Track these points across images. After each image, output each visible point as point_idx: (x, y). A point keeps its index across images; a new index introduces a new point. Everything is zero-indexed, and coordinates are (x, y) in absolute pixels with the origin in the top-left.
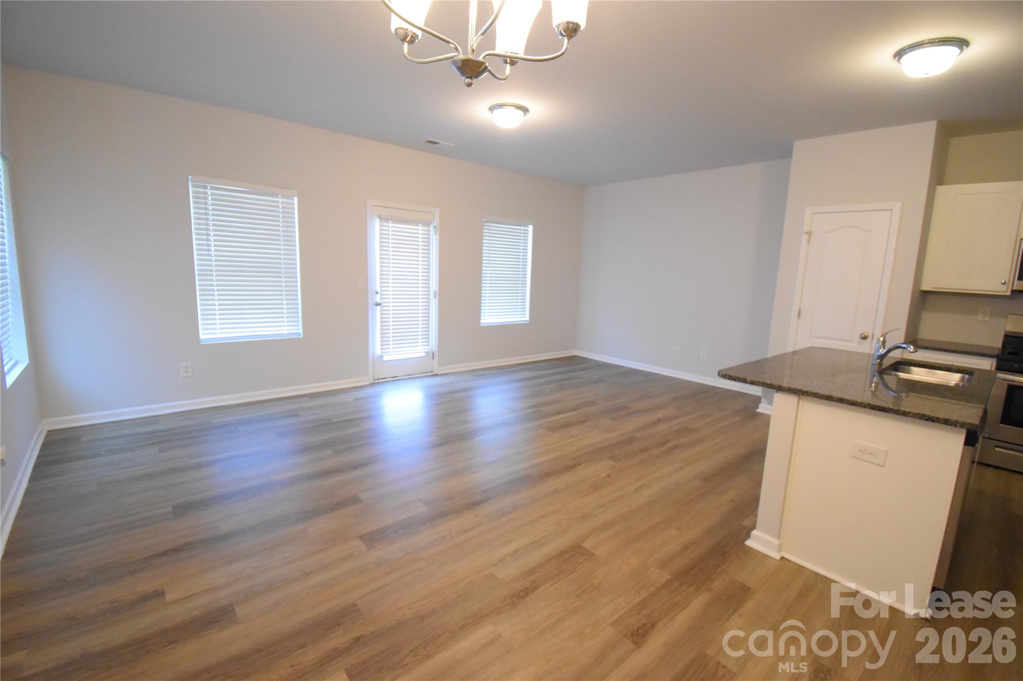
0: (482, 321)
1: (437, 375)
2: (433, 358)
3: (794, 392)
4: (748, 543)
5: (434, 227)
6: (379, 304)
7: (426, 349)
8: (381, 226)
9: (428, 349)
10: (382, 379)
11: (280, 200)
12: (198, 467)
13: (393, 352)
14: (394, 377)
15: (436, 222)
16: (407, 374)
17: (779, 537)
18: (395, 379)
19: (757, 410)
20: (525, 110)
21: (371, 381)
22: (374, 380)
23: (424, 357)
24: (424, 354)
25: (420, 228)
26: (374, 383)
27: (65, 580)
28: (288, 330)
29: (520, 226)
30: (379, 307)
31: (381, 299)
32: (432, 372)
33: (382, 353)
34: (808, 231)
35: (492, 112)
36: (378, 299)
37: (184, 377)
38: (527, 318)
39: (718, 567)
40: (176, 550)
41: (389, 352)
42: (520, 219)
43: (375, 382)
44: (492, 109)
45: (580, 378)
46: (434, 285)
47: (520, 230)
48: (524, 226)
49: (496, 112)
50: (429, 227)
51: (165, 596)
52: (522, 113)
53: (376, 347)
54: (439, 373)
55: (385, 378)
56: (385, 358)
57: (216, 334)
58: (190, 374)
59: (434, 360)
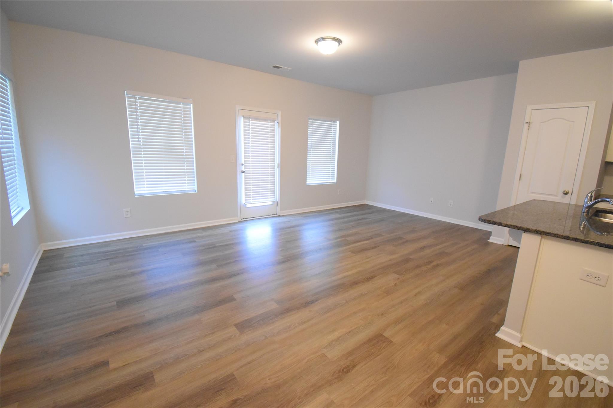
0: (307, 183)
1: (279, 216)
2: (277, 206)
3: (539, 233)
4: (498, 335)
5: (278, 122)
6: (244, 172)
7: (272, 200)
8: (244, 122)
9: (274, 200)
10: (246, 218)
11: (182, 106)
12: (133, 274)
13: (253, 202)
14: (253, 218)
15: (279, 120)
16: (259, 216)
17: (521, 333)
18: (254, 219)
19: (488, 241)
20: (339, 41)
21: (240, 220)
22: (241, 219)
23: (272, 205)
24: (271, 203)
25: (269, 124)
26: (241, 221)
27: (46, 352)
28: (188, 188)
29: (331, 121)
30: (244, 173)
31: (245, 168)
32: (277, 214)
33: (246, 202)
34: (528, 122)
35: (317, 44)
36: (243, 168)
37: (125, 217)
38: (335, 181)
39: (479, 352)
40: (117, 332)
41: (250, 202)
42: (330, 117)
43: (242, 220)
44: (317, 41)
45: (369, 218)
46: (278, 160)
47: (332, 124)
48: (334, 122)
49: (320, 43)
50: (275, 123)
51: (109, 365)
52: (337, 43)
53: (242, 199)
54: (281, 215)
55: (248, 218)
56: (248, 206)
57: (145, 190)
58: (129, 216)
59: (277, 207)
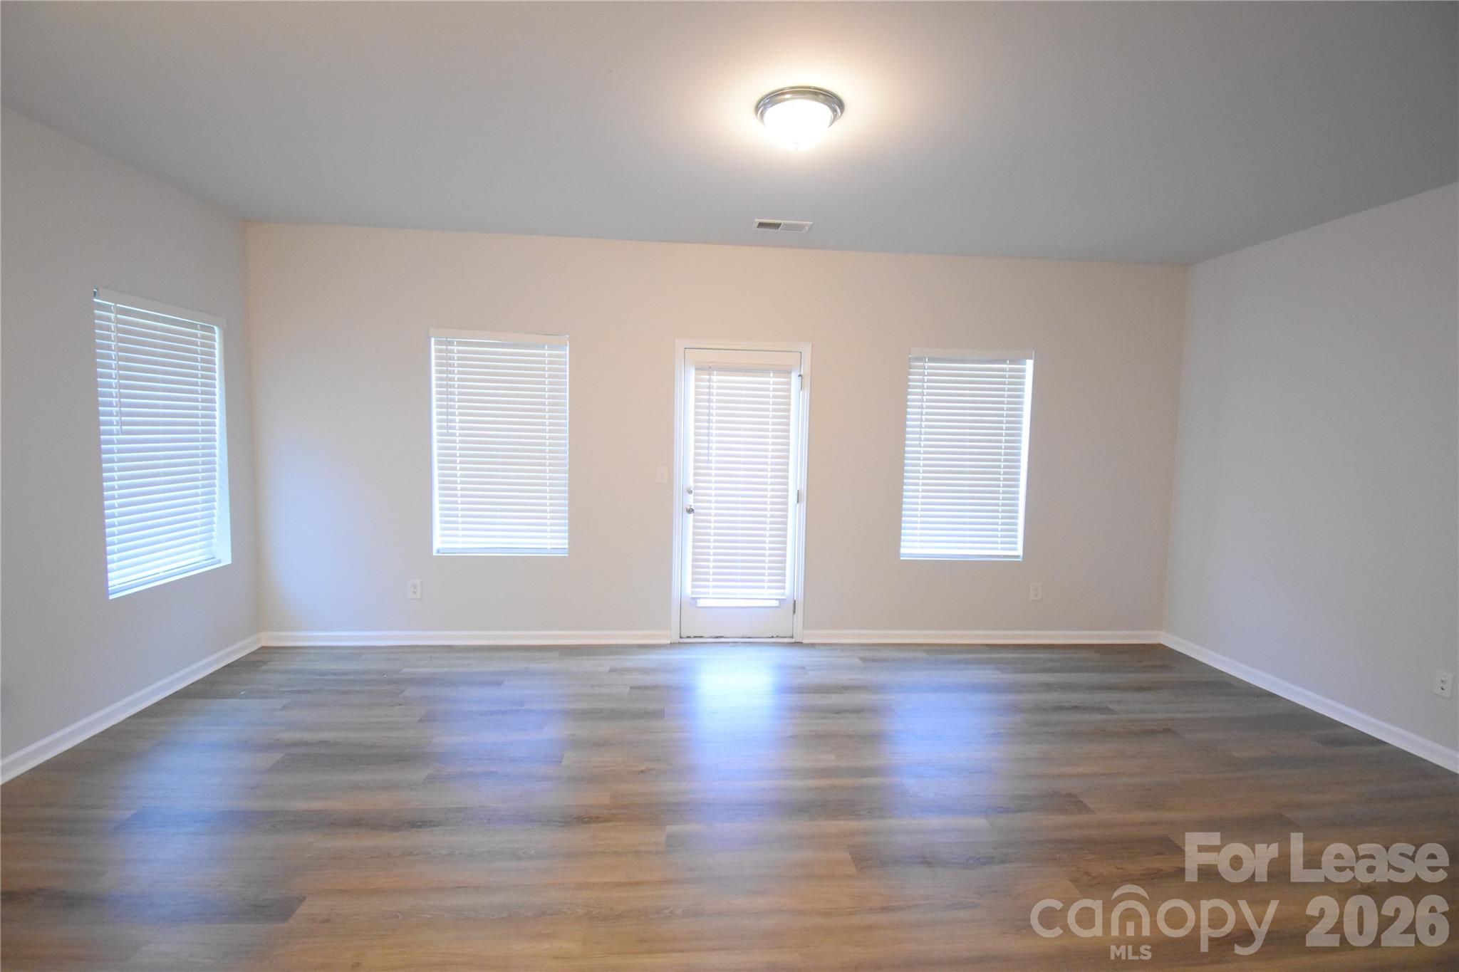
0: (903, 551)
1: (798, 644)
2: (794, 612)
5: (800, 375)
6: (690, 511)
7: (776, 593)
8: (697, 380)
9: (784, 594)
10: (695, 637)
11: (547, 353)
13: (713, 593)
14: (717, 637)
15: (806, 369)
16: (741, 635)
18: (719, 641)
21: (676, 639)
22: (681, 637)
23: (776, 607)
24: (775, 603)
25: (772, 380)
26: (679, 643)
28: (551, 544)
29: (1004, 362)
30: (692, 515)
31: (695, 501)
32: (792, 637)
33: (693, 593)
36: (690, 501)
37: (411, 599)
38: (1019, 552)
41: (708, 593)
42: (1009, 350)
43: (682, 640)
46: (796, 478)
47: (1004, 370)
48: (1012, 362)
50: (791, 378)
53: (684, 582)
54: (805, 641)
56: (701, 603)
57: (458, 543)
58: (418, 596)
59: (795, 615)
